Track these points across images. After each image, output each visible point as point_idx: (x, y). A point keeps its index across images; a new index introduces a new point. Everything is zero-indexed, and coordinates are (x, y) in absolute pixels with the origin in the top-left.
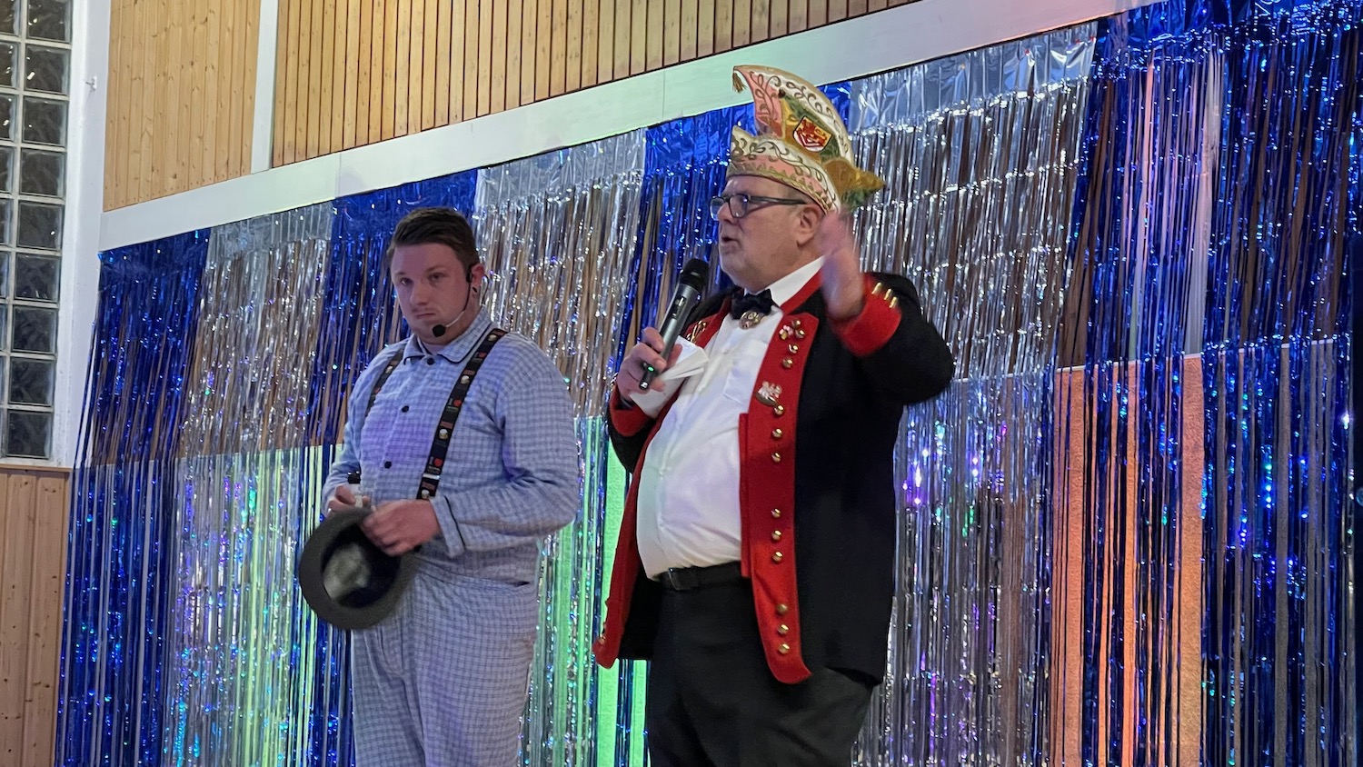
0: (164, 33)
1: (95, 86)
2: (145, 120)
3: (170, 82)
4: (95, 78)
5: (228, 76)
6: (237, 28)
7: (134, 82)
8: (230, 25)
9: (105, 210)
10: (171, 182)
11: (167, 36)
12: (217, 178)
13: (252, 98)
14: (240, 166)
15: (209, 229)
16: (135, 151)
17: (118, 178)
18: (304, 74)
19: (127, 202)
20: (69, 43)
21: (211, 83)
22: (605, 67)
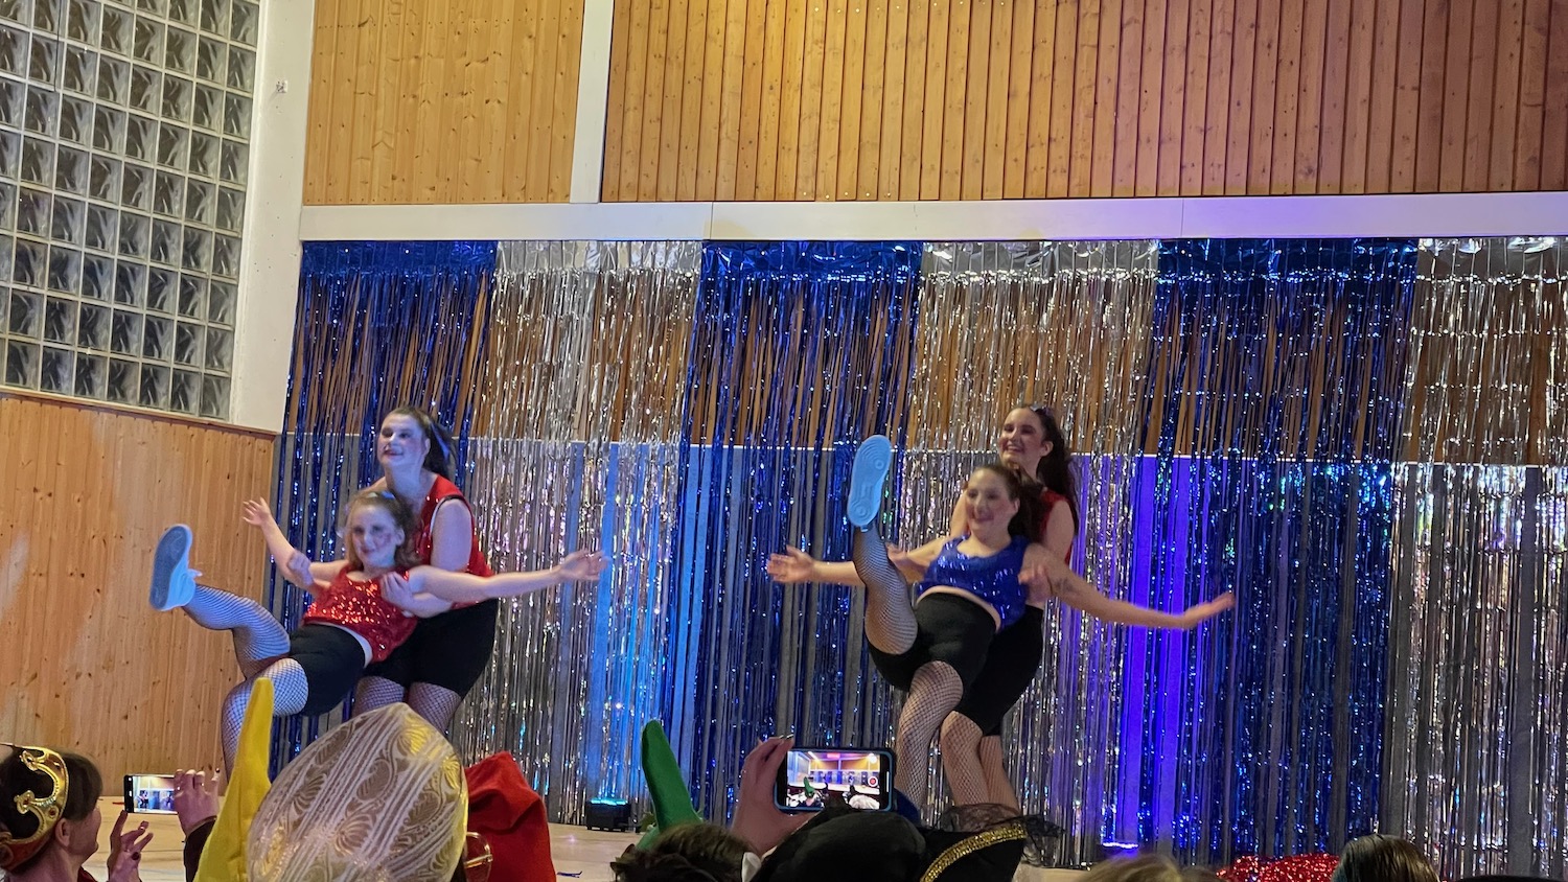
0: (413, 61)
1: (286, 89)
2: (379, 134)
3: (424, 107)
4: (286, 82)
5: (525, 112)
6: (540, 72)
7: (363, 98)
8: (530, 70)
9: (307, 201)
10: (428, 193)
11: (418, 66)
12: (506, 197)
13: (569, 141)
14: (553, 189)
15: (494, 243)
16: (363, 158)
17: (329, 176)
18: (652, 130)
19: (349, 202)
20: (255, 46)
21: (497, 114)
22: (1102, 186)
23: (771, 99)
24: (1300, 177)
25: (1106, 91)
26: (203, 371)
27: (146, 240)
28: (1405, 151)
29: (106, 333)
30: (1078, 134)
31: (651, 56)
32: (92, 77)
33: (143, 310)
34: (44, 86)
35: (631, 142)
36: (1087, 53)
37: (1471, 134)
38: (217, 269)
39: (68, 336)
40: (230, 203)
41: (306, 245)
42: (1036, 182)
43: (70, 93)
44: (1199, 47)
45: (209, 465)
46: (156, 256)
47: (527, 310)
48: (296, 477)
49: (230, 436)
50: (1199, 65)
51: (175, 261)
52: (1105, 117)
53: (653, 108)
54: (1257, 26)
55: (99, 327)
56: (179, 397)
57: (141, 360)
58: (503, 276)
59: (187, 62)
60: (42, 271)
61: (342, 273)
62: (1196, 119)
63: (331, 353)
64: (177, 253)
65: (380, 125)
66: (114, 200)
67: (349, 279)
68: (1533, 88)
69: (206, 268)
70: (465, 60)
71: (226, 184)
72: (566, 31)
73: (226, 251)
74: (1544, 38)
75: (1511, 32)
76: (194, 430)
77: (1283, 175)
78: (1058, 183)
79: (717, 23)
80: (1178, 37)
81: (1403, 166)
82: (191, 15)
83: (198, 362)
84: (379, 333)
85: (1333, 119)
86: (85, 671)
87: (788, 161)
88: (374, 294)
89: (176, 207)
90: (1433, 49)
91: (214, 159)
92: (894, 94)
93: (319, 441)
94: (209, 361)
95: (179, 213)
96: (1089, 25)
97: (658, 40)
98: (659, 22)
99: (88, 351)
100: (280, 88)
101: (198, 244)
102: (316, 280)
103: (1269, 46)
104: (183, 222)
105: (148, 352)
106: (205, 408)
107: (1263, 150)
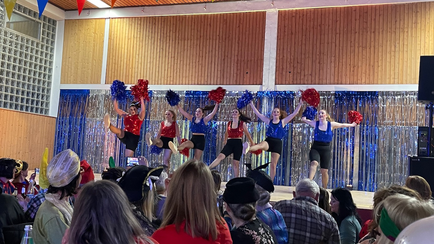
2: (72, 74)
3: (79, 70)
5: (94, 71)
6: (96, 65)
7: (70, 68)
8: (95, 65)
9: (61, 84)
10: (79, 82)
11: (78, 64)
12: (91, 83)
13: (101, 75)
14: (98, 82)
15: (89, 90)
16: (69, 77)
17: (64, 80)
18: (113, 74)
19: (67, 84)
20: (53, 60)
21: (90, 71)
22: (178, 83)
23: (130, 70)
24: (205, 83)
25: (178, 70)
26: (45, 108)
27: (36, 89)
28: (219, 79)
29: (30, 102)
30: (174, 76)
31: (113, 64)
32: (28, 65)
33: (36, 99)
34: (21, 66)
35: (110, 76)
36: (175, 65)
37: (227, 77)
38: (47, 93)
39: (24, 103)
40: (49, 84)
41: (60, 90)
42: (168, 82)
43: (25, 67)
44: (191, 64)
45: (46, 122)
46: (38, 91)
47: (94, 100)
48: (59, 124)
49: (49, 118)
50: (191, 67)
51: (41, 92)
52: (178, 74)
53: (113, 71)
54: (199, 61)
55: (29, 101)
56: (41, 112)
57: (35, 106)
58: (91, 95)
59: (43, 63)
60: (20, 93)
61: (66, 94)
62: (190, 74)
63: (65, 106)
64: (41, 91)
65: (72, 72)
66: (31, 83)
67: (67, 95)
68: (235, 71)
69: (46, 93)
70: (84, 63)
71: (49, 81)
72: (100, 59)
73: (48, 90)
74: (237, 64)
75: (232, 63)
76: (44, 117)
77: (203, 82)
78: (172, 83)
79: (122, 59)
80: (188, 63)
81: (219, 81)
82: (43, 56)
83: (44, 107)
84: (72, 103)
85: (209, 74)
86: (27, 152)
87: (133, 79)
88: (71, 97)
89: (41, 84)
90: (222, 65)
91: (47, 77)
92: (148, 69)
93: (63, 118)
94: (46, 107)
95: (41, 85)
96: (176, 61)
97: (114, 61)
98: (114, 58)
99: (27, 105)
100: (57, 67)
101: (44, 89)
102: (62, 95)
103: (201, 64)
104: (42, 86)
105: (37, 105)
106: (45, 114)
107: (200, 79)
